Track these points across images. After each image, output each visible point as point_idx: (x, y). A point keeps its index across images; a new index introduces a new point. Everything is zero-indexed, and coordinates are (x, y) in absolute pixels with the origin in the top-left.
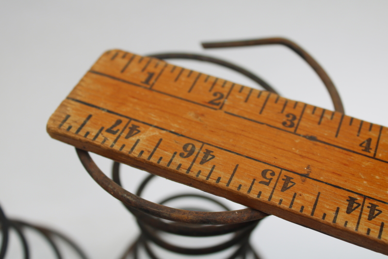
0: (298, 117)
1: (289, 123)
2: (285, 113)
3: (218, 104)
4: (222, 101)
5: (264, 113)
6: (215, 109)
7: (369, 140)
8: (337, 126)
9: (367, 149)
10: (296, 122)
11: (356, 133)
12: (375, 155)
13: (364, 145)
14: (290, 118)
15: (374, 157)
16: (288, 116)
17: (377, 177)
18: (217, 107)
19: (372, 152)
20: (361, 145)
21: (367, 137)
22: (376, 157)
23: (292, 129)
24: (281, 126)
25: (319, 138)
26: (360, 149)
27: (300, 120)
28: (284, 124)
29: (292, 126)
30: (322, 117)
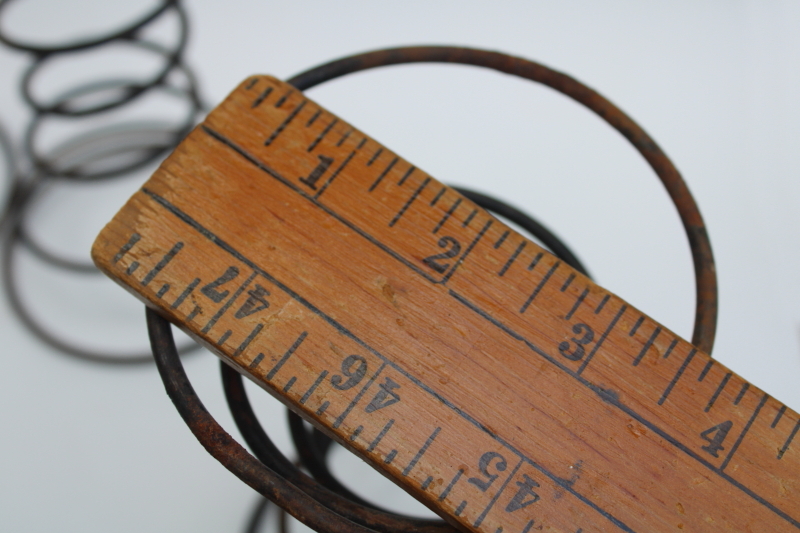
0: (597, 337)
1: (573, 348)
2: (574, 321)
3: (440, 270)
4: (452, 262)
5: (529, 314)
6: (433, 282)
7: (726, 427)
8: (671, 377)
9: (714, 448)
10: (590, 346)
11: (706, 403)
12: (724, 465)
13: (711, 436)
14: (579, 337)
15: (721, 472)
16: (577, 329)
17: (708, 519)
18: (438, 277)
19: (722, 455)
20: (704, 435)
21: (725, 418)
22: (725, 471)
23: (574, 366)
24: (554, 352)
25: (624, 399)
26: (696, 444)
27: (599, 344)
28: (563, 348)
29: (576, 357)
30: (648, 345)
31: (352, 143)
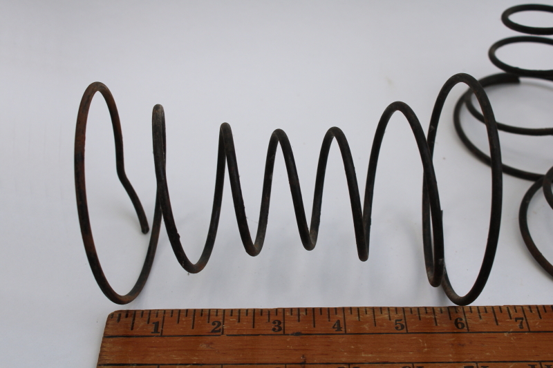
0: (282, 321)
1: (277, 328)
2: (271, 321)
3: (219, 331)
4: (221, 327)
5: (257, 327)
6: (219, 335)
7: (338, 322)
8: (312, 319)
9: (339, 329)
10: (282, 325)
11: (328, 319)
12: (346, 331)
13: (336, 326)
14: (277, 324)
15: (346, 333)
16: (274, 323)
17: (352, 347)
18: (220, 333)
19: (343, 330)
20: (334, 327)
21: (336, 320)
23: (281, 332)
24: (272, 332)
25: (303, 332)
26: (334, 331)
27: (284, 323)
28: (274, 329)
29: (280, 330)
30: (299, 315)
31: (161, 315)
